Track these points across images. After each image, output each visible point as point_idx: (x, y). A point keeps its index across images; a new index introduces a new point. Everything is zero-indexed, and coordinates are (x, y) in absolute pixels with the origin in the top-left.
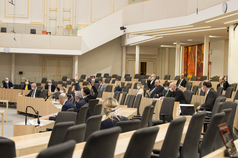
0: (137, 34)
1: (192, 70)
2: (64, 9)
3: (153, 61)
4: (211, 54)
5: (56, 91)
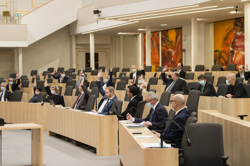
0: (113, 19)
1: (155, 59)
3: (106, 52)
4: (184, 40)
5: (37, 92)
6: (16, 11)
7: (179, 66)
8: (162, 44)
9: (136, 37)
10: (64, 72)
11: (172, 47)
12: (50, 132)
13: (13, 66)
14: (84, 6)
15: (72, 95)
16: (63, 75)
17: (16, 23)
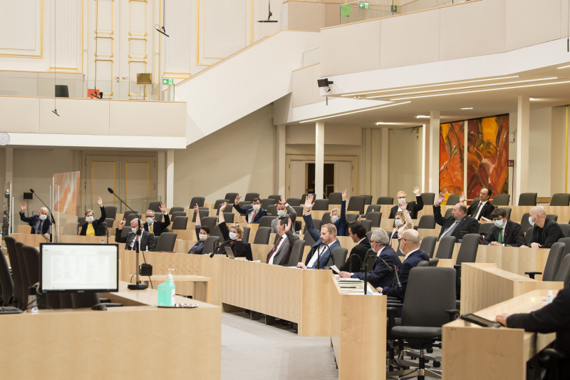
0: (357, 96)
1: (454, 180)
2: (130, 34)
3: (350, 161)
4: (512, 140)
5: (203, 236)
6: (165, 73)
7: (483, 194)
8: (468, 148)
9: (416, 131)
10: (258, 201)
11: (488, 155)
12: (224, 304)
13: (155, 187)
14: (304, 66)
15: (267, 243)
16: (257, 207)
17: (163, 99)
